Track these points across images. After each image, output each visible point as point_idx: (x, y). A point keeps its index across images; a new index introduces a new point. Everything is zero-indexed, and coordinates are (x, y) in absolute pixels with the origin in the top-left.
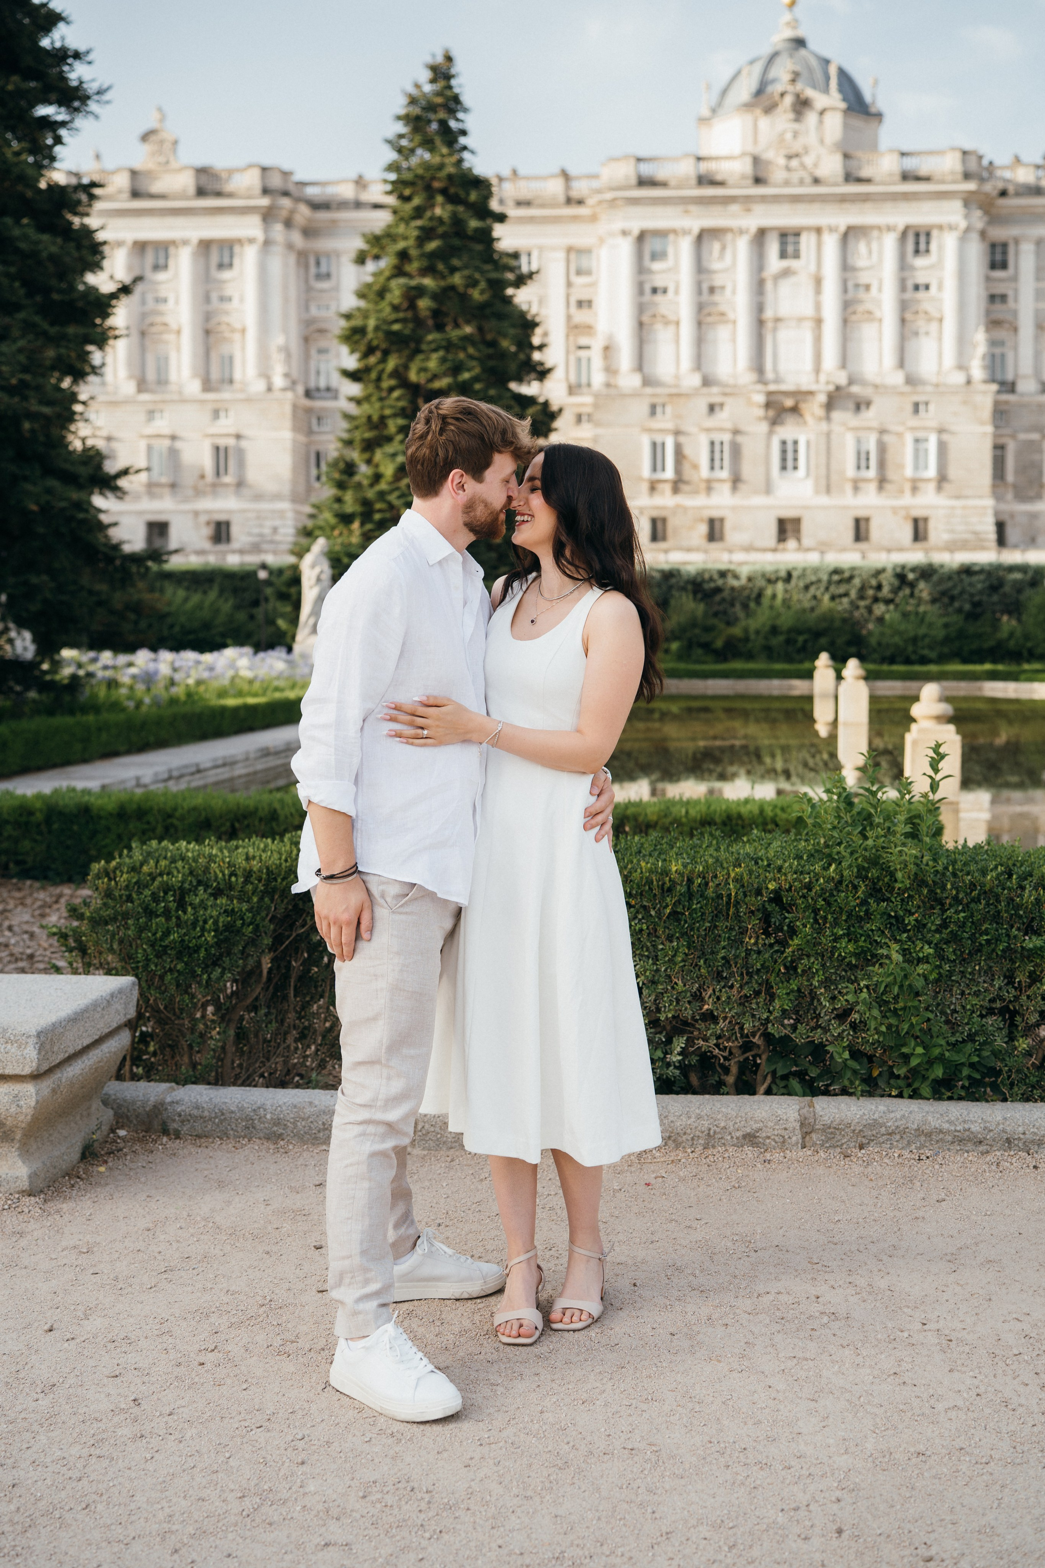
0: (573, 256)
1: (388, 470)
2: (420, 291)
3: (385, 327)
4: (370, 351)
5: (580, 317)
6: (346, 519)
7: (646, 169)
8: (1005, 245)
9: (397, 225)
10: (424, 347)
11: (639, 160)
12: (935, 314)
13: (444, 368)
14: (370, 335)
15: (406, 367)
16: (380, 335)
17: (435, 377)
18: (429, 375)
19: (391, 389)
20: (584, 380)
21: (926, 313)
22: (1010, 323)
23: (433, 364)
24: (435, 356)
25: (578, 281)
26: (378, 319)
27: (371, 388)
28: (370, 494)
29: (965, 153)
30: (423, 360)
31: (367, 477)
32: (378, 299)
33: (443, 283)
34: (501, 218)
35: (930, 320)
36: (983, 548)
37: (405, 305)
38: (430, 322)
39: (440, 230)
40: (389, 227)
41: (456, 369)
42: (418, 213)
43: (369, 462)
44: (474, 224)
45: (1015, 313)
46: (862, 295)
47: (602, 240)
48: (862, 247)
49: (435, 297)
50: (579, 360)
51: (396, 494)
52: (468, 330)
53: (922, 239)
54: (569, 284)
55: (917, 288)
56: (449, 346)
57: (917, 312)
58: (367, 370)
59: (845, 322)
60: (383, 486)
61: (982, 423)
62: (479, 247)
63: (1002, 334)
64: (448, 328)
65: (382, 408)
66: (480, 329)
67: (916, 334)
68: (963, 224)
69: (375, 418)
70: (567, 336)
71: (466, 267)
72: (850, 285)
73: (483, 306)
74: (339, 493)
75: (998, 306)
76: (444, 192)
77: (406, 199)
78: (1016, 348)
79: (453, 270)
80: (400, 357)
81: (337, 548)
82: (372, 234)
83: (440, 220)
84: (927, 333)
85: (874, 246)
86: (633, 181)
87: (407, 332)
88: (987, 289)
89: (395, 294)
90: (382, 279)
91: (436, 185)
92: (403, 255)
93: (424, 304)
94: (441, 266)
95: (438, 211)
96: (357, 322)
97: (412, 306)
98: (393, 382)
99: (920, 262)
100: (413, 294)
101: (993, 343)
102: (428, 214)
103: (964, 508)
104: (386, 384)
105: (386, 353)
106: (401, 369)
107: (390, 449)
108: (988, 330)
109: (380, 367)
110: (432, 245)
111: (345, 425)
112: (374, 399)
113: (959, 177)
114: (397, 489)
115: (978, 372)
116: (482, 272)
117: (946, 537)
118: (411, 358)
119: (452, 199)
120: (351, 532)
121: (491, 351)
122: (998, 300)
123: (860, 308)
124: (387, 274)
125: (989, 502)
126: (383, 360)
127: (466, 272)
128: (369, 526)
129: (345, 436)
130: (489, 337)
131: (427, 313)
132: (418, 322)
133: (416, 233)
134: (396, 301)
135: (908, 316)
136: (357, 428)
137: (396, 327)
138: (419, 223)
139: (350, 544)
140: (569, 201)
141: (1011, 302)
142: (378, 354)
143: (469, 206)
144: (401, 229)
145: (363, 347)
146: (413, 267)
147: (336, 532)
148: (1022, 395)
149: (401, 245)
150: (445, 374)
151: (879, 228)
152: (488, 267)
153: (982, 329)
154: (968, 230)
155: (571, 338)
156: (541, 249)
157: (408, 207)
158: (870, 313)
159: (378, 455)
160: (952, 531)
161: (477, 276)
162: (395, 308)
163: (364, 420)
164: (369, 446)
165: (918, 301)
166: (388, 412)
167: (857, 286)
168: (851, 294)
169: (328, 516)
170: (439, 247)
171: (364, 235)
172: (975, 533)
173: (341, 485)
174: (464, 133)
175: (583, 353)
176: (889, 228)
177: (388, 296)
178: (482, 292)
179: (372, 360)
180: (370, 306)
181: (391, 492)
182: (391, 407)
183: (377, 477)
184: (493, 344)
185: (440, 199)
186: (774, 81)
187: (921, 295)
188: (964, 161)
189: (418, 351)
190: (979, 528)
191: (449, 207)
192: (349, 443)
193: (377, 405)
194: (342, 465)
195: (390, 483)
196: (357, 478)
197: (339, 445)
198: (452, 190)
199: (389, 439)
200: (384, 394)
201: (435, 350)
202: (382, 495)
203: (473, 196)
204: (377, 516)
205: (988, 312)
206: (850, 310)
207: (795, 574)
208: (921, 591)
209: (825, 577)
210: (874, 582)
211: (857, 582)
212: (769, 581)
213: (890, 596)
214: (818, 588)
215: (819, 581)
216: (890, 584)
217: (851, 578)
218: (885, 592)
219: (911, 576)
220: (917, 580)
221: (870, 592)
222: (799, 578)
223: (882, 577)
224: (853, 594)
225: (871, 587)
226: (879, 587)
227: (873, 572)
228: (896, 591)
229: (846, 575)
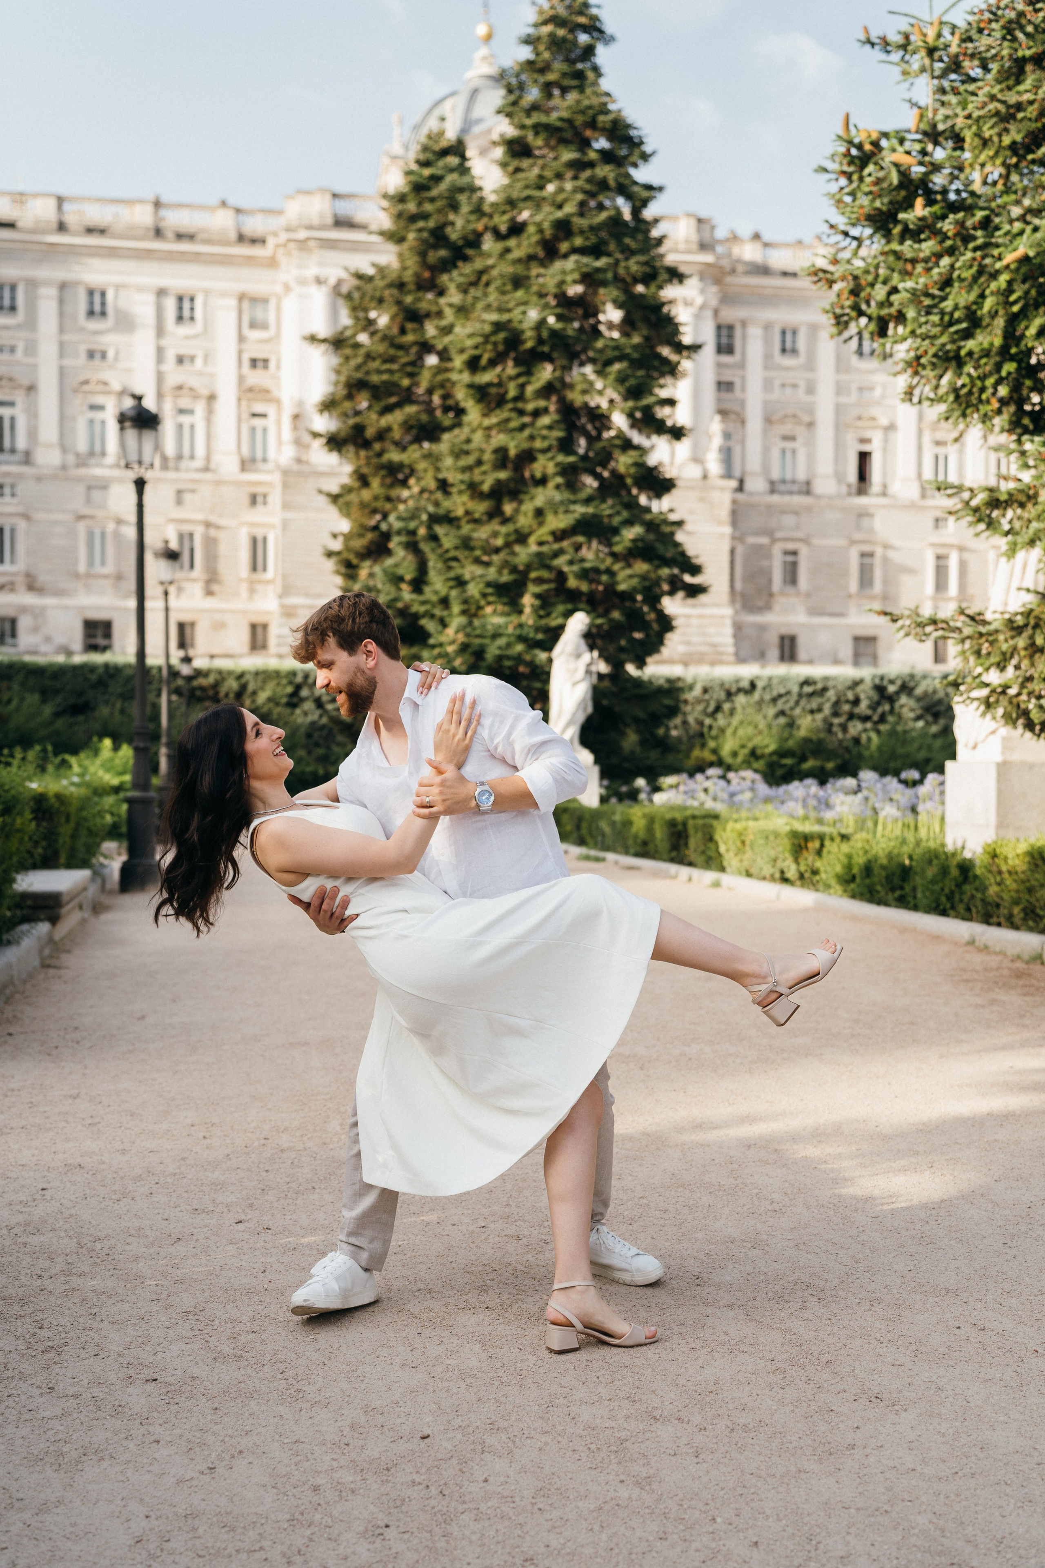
0: (246, 305)
5: (255, 378)
7: (345, 208)
8: (731, 328)
11: (335, 196)
20: (259, 455)
22: (738, 414)
25: (254, 335)
29: (700, 221)
36: (721, 662)
45: (742, 403)
47: (287, 288)
50: (253, 429)
54: (241, 339)
61: (720, 523)
63: (732, 426)
68: (699, 300)
70: (239, 400)
75: (726, 395)
78: (743, 442)
86: (330, 221)
88: (719, 374)
101: (727, 436)
103: (701, 616)
108: (720, 420)
113: (695, 246)
115: (714, 466)
117: (681, 649)
122: (725, 388)
125: (727, 611)
140: (241, 238)
141: (737, 393)
148: (751, 494)
153: (716, 418)
154: (703, 307)
155: (244, 403)
156: (207, 293)
160: (688, 643)
172: (713, 645)
175: (257, 422)
186: (479, 121)
188: (699, 230)
190: (716, 640)
205: (719, 400)
207: (760, 684)
208: (902, 706)
209: (795, 689)
210: (850, 696)
211: (831, 694)
212: (729, 694)
213: (869, 712)
214: (787, 702)
215: (788, 693)
216: (869, 698)
217: (825, 689)
218: (863, 707)
219: (892, 689)
220: (898, 693)
221: (846, 707)
222: (764, 689)
223: (859, 689)
224: (827, 710)
225: (847, 701)
226: (856, 702)
227: (849, 683)
228: (873, 707)
229: (819, 686)
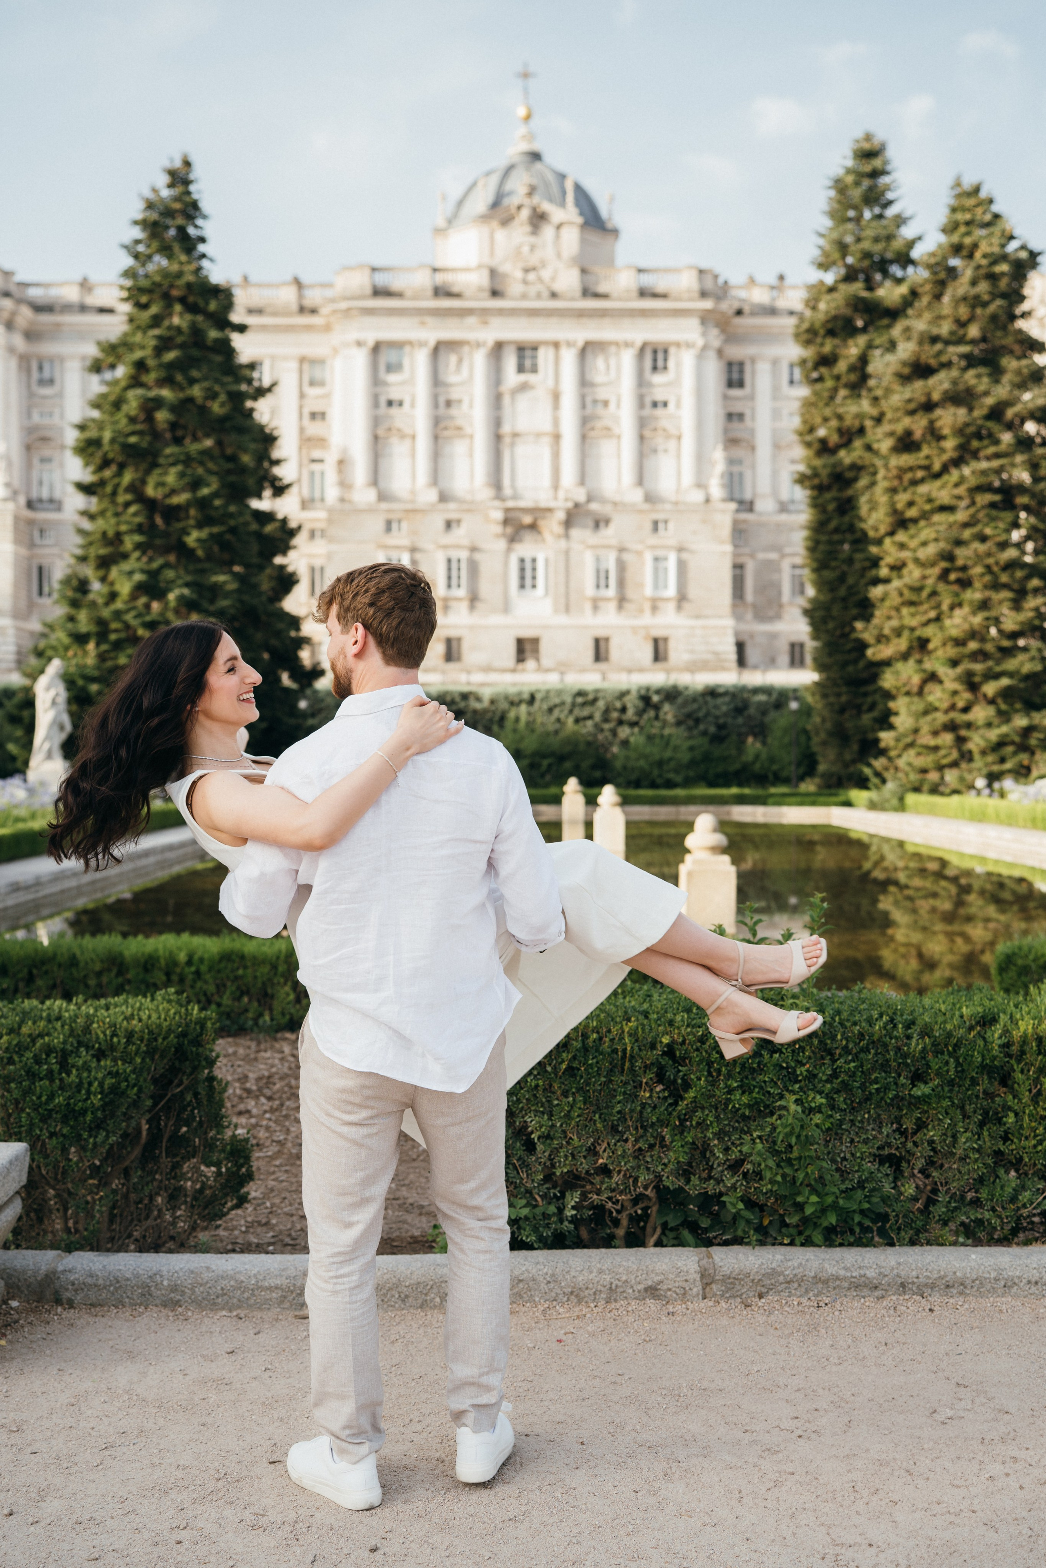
0: (306, 367)
1: (125, 588)
2: (158, 403)
3: (121, 440)
4: (105, 463)
5: (314, 429)
6: (80, 639)
7: (383, 280)
8: (741, 364)
9: (133, 333)
10: (162, 461)
11: (374, 270)
12: (673, 431)
13: (182, 483)
14: (106, 447)
15: (144, 482)
16: (117, 447)
17: (173, 492)
18: (167, 490)
19: (127, 505)
20: (318, 495)
21: (664, 430)
22: (748, 442)
23: (171, 478)
24: (173, 471)
25: (312, 392)
26: (114, 431)
27: (105, 504)
28: (106, 613)
29: (701, 272)
30: (161, 474)
31: (102, 596)
32: (114, 410)
33: (181, 395)
34: (242, 329)
35: (668, 436)
36: (724, 669)
37: (142, 417)
38: (168, 435)
39: (179, 340)
40: (126, 335)
41: (195, 484)
42: (156, 321)
43: (103, 579)
44: (213, 334)
45: (752, 432)
46: (600, 410)
47: (336, 351)
48: (600, 362)
49: (173, 409)
50: (312, 473)
51: (133, 613)
52: (209, 443)
53: (660, 356)
54: (302, 395)
55: (655, 405)
56: (188, 461)
57: (655, 430)
58: (102, 483)
59: (584, 438)
60: (119, 605)
61: (721, 539)
62: (218, 359)
63: (739, 452)
64: (187, 441)
65: (118, 524)
66: (219, 443)
67: (655, 451)
68: (700, 342)
69: (111, 533)
70: (301, 448)
71: (205, 378)
72: (589, 400)
73: (223, 420)
74: (73, 612)
75: (736, 425)
76: (182, 300)
77: (142, 307)
78: (753, 467)
79: (192, 382)
80: (136, 470)
81: (72, 670)
82: (107, 342)
83: (179, 330)
84: (666, 451)
85: (613, 362)
86: (369, 291)
87: (144, 445)
88: (724, 407)
89: (132, 405)
90: (118, 389)
91: (175, 293)
92: (140, 366)
93: (162, 416)
94: (179, 378)
95: (176, 320)
96: (92, 433)
97: (150, 419)
98: (129, 497)
99: (658, 379)
100: (150, 406)
101: (731, 461)
102: (166, 323)
103: (704, 627)
104: (122, 498)
105: (122, 467)
106: (138, 484)
107: (126, 566)
108: (726, 449)
109: (116, 481)
110: (171, 356)
111: (79, 540)
112: (109, 514)
113: (696, 295)
114: (134, 608)
115: (716, 491)
116: (223, 384)
117: (686, 657)
118: (148, 472)
119: (191, 308)
120: (85, 653)
121: (230, 466)
122: (735, 418)
123: (599, 424)
124: (123, 384)
125: (730, 622)
126: (119, 474)
127: (206, 384)
128: (104, 647)
129: (79, 552)
130: (229, 451)
131: (165, 426)
132: (156, 435)
133: (153, 343)
134: (133, 413)
135: (647, 433)
136: (91, 544)
137: (133, 439)
138: (156, 332)
139: (85, 666)
140: (302, 310)
141: (749, 422)
142: (114, 468)
143: (210, 316)
144: (138, 338)
145: (98, 460)
146: (150, 378)
147: (70, 653)
148: (760, 514)
149: (138, 354)
150: (183, 490)
151: (617, 344)
152: (228, 379)
153: (720, 447)
154: (705, 348)
155: (304, 452)
156: (273, 358)
157: (145, 316)
158: (608, 429)
159: (114, 573)
160: (692, 652)
161: (217, 388)
162: (132, 420)
163: (98, 536)
164: (104, 564)
165: (656, 418)
166: (123, 528)
167: (595, 402)
168: (589, 410)
169: (61, 636)
170: (177, 358)
171: (99, 343)
172: (715, 653)
173: (75, 604)
174: (202, 240)
175: (316, 466)
176: (627, 345)
177: (125, 408)
178: (222, 405)
179: (107, 473)
180: (106, 417)
181: (128, 611)
182: (128, 523)
183: (113, 596)
184: (233, 459)
185: (178, 308)
186: (510, 194)
187: (659, 412)
188: (700, 280)
189: (154, 465)
190: (719, 648)
191: (188, 317)
192: (83, 559)
193: (113, 521)
194: (75, 583)
195: (126, 603)
196: (91, 596)
197: (72, 561)
198: (191, 299)
199: (125, 556)
200: (120, 509)
201: (173, 464)
202: (118, 614)
203: (213, 306)
204: (113, 637)
205: (726, 431)
206: (588, 426)
207: (538, 696)
208: (666, 713)
209: (569, 700)
210: (618, 705)
211: (601, 704)
212: (512, 704)
213: (635, 719)
214: (562, 711)
215: (563, 703)
216: (635, 706)
217: (595, 700)
218: (630, 714)
219: (655, 698)
220: (661, 702)
221: (615, 715)
222: (542, 700)
223: (627, 699)
224: (598, 716)
225: (615, 710)
226: (624, 710)
227: (617, 694)
228: (640, 713)
229: (591, 697)
